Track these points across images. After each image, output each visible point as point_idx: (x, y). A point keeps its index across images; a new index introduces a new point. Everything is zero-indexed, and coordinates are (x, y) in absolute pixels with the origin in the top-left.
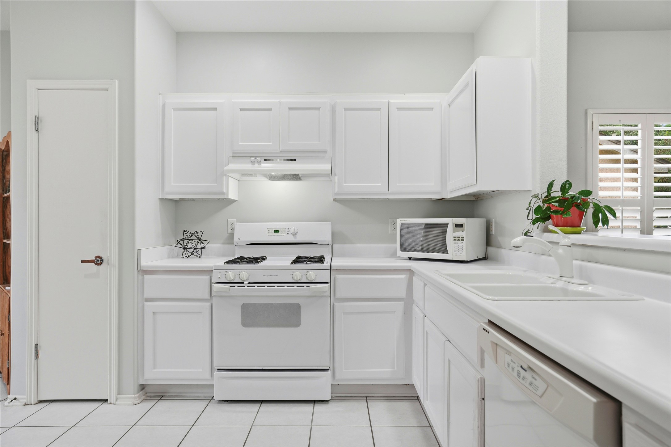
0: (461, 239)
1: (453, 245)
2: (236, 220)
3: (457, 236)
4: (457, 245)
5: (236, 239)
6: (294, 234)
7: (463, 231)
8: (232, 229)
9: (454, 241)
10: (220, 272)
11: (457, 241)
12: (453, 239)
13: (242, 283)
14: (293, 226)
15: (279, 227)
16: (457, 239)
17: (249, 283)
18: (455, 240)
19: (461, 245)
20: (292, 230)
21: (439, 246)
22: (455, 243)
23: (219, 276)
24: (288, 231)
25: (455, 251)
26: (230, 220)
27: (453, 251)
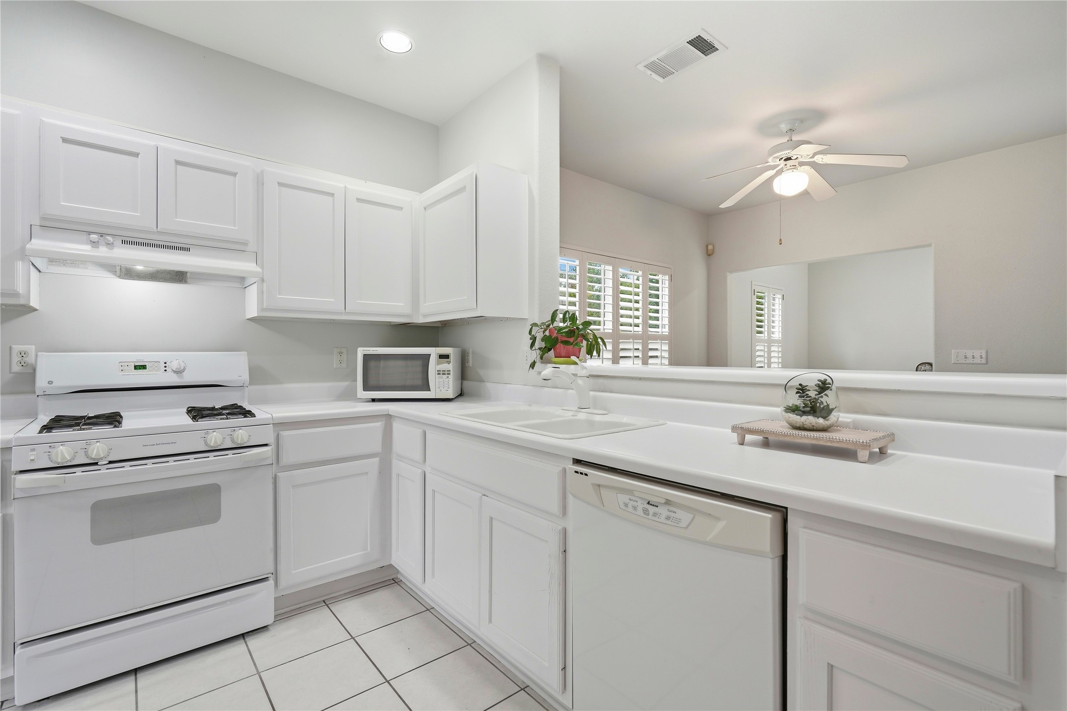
0: (446, 372)
1: (437, 380)
2: (34, 346)
3: (441, 370)
4: (441, 380)
5: (41, 382)
6: (179, 372)
7: (449, 363)
8: (24, 364)
9: (437, 376)
10: (33, 450)
11: (441, 375)
12: (437, 373)
13: (96, 464)
14: (175, 359)
15: (144, 361)
16: (441, 372)
17: (110, 462)
18: (439, 374)
19: (447, 380)
20: (175, 365)
21: (419, 382)
22: (439, 377)
23: (32, 458)
24: (165, 367)
25: (439, 388)
26: (17, 348)
27: (437, 388)
